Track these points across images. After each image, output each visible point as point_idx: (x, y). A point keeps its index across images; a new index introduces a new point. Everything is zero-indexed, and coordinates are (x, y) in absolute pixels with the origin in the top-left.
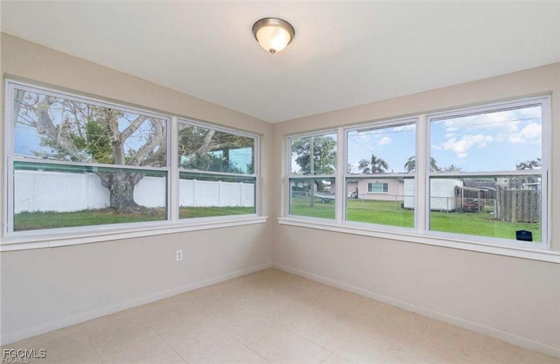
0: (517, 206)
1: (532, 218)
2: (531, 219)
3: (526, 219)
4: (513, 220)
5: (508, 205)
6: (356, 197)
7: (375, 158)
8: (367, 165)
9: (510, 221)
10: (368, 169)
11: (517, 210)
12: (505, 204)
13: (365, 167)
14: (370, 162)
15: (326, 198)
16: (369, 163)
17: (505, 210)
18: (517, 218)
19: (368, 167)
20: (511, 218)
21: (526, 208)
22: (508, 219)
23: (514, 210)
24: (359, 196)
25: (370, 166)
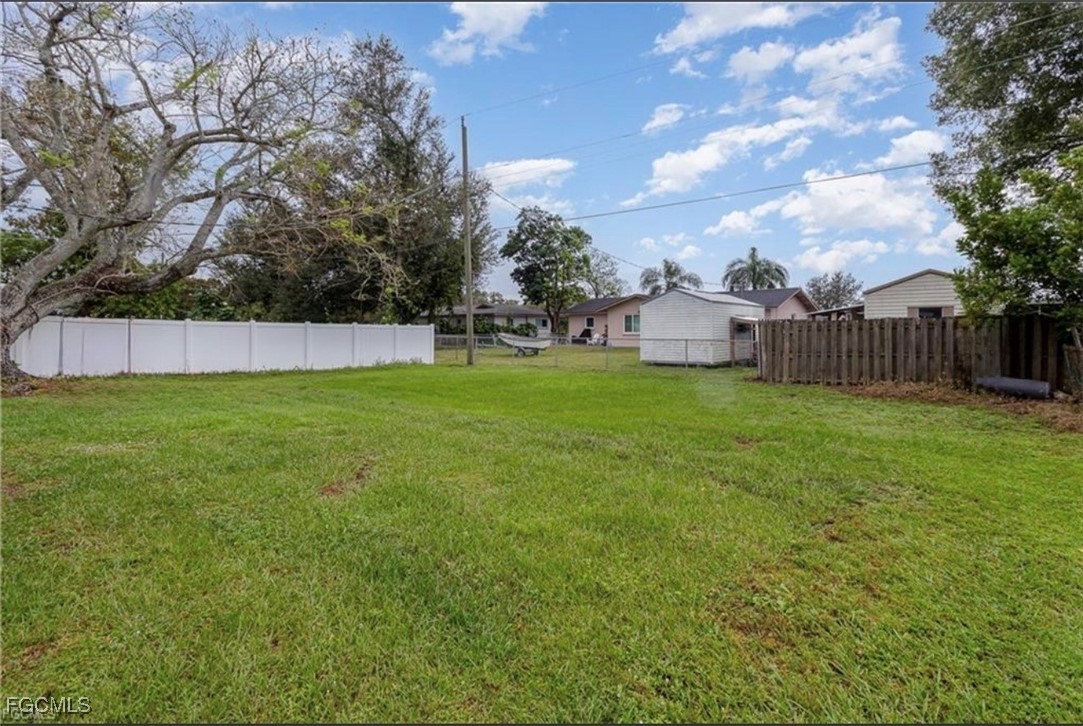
0: (791, 352)
1: (814, 375)
2: (812, 376)
3: (804, 378)
4: (785, 379)
5: (777, 352)
6: (605, 344)
7: (671, 267)
8: (656, 280)
9: (780, 382)
10: (658, 288)
11: (791, 359)
12: (774, 350)
13: (654, 284)
14: (663, 273)
15: (526, 348)
16: (659, 274)
17: (773, 360)
18: (790, 377)
19: (659, 283)
20: (781, 376)
21: (804, 356)
22: (778, 379)
23: (786, 358)
24: (609, 342)
25: (662, 282)
